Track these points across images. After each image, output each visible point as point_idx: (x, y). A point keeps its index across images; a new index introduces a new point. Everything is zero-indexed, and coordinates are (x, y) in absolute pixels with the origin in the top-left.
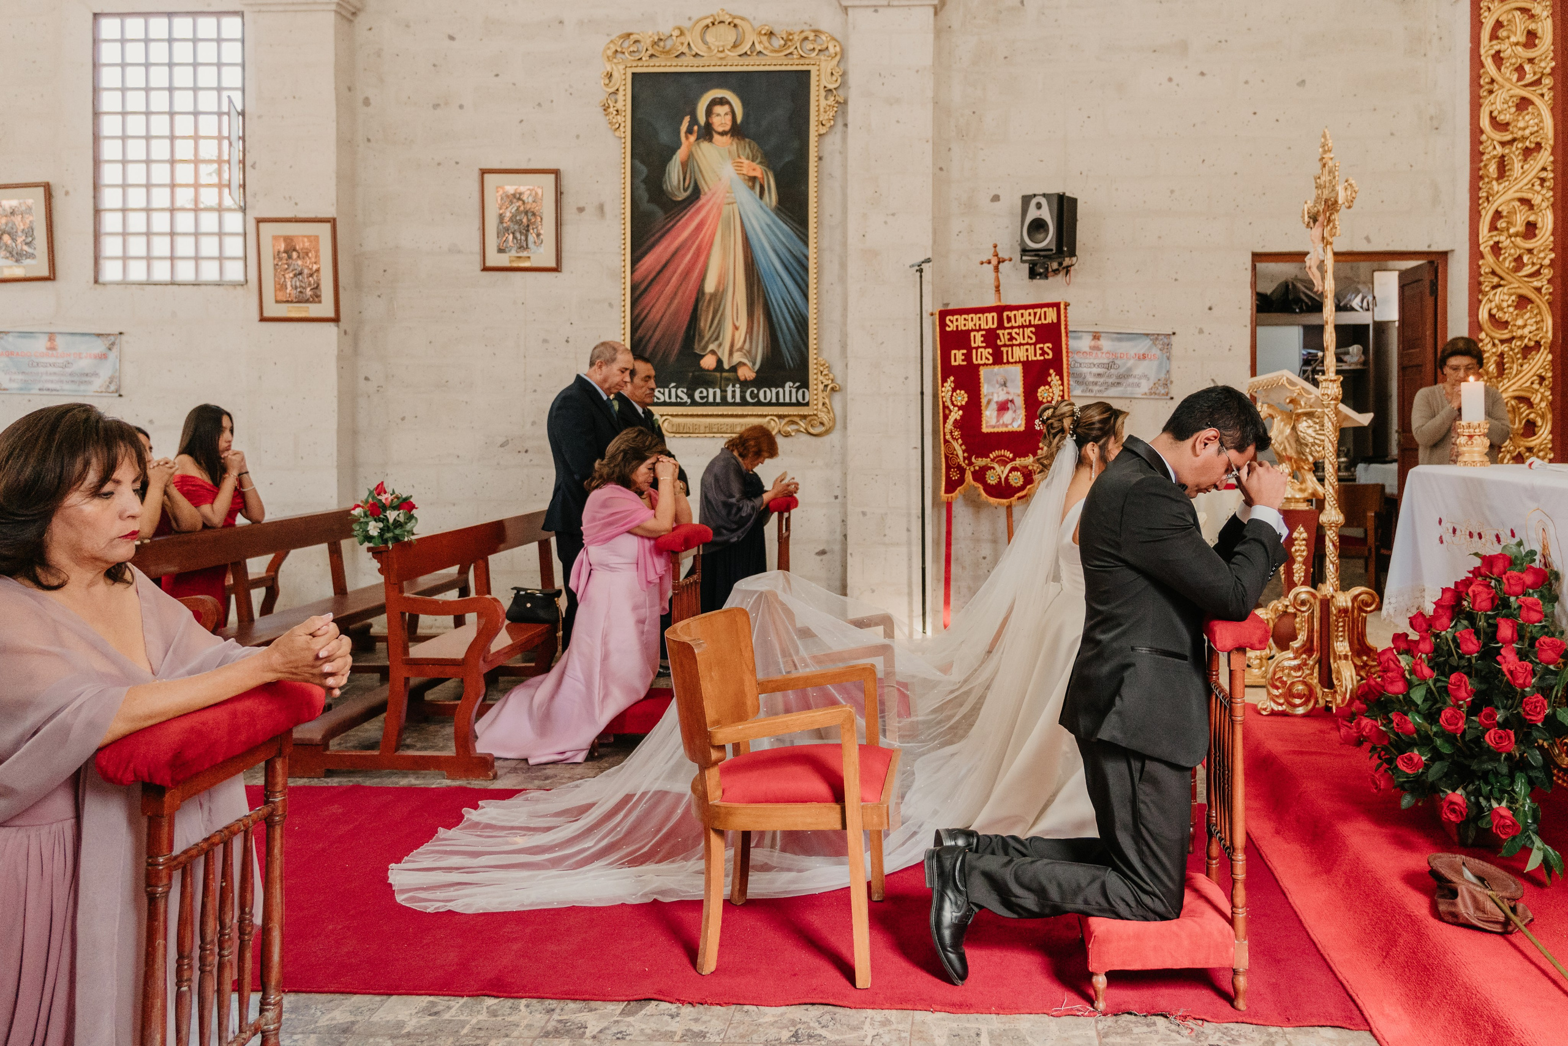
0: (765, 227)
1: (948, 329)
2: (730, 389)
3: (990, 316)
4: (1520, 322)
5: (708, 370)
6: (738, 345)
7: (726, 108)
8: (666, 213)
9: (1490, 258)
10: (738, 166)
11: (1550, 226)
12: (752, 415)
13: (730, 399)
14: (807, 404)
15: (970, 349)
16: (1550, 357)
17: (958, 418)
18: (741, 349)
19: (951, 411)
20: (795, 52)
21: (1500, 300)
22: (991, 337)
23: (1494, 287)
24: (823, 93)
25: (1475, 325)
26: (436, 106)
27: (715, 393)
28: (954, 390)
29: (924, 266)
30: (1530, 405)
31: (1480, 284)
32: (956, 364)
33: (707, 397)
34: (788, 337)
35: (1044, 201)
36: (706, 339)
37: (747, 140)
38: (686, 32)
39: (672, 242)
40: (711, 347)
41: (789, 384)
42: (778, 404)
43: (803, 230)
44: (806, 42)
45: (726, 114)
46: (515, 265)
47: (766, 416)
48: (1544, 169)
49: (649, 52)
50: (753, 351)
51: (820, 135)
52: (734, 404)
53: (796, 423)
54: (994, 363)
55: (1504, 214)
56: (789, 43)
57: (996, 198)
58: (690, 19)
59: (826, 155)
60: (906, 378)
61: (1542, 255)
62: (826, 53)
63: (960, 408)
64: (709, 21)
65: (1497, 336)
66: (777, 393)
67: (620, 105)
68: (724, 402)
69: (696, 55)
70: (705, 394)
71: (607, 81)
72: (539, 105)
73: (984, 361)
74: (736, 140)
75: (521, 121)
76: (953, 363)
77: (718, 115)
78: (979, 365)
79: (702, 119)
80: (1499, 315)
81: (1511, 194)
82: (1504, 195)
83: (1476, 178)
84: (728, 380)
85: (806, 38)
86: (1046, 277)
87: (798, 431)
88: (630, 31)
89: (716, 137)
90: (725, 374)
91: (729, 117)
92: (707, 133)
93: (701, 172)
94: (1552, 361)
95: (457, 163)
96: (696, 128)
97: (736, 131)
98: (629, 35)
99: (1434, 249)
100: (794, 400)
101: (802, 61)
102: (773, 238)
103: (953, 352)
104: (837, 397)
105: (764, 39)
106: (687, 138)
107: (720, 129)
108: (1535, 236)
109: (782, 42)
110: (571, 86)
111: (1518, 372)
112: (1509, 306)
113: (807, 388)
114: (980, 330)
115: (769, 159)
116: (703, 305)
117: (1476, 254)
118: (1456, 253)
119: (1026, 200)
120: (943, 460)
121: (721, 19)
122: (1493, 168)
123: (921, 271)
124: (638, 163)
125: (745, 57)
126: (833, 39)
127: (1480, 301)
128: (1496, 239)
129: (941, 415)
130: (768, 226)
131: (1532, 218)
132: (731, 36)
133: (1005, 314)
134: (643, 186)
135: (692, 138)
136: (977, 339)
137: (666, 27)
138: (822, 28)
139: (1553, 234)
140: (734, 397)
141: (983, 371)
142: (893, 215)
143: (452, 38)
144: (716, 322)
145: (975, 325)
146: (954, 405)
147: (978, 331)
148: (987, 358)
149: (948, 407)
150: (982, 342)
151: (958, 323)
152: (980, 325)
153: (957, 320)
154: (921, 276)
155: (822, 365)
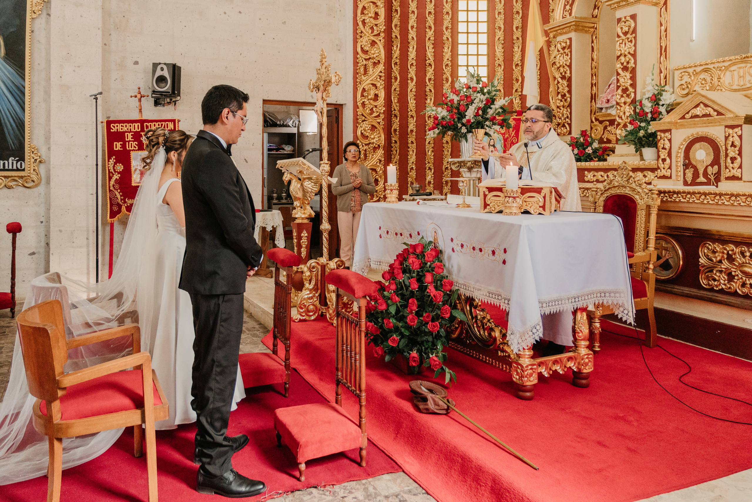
1: (112, 131)
3: (136, 125)
4: (372, 137)
9: (361, 108)
11: (383, 96)
15: (125, 142)
16: (383, 152)
17: (118, 178)
19: (113, 174)
21: (365, 126)
22: (137, 136)
23: (363, 121)
25: (355, 137)
28: (115, 163)
29: (98, 96)
30: (376, 172)
31: (357, 119)
32: (117, 149)
35: (164, 67)
48: (381, 72)
51: (32, 18)
53: (16, 181)
54: (138, 150)
55: (367, 90)
57: (136, 63)
59: (36, 30)
60: (88, 156)
61: (380, 108)
63: (119, 173)
65: (364, 142)
76: (115, 149)
78: (130, 150)
80: (365, 133)
81: (368, 82)
82: (366, 82)
83: (356, 73)
86: (164, 106)
87: (18, 185)
94: (384, 153)
99: (338, 103)
103: (115, 143)
108: (378, 100)
111: (372, 158)
112: (368, 130)
114: (131, 132)
117: (356, 107)
118: (347, 105)
119: (155, 65)
120: (109, 200)
122: (362, 70)
123: (96, 99)
127: (357, 127)
128: (363, 100)
129: (108, 176)
131: (377, 92)
133: (145, 124)
136: (129, 137)
139: (384, 100)
141: (132, 154)
142: (79, 67)
145: (128, 129)
146: (115, 172)
147: (129, 132)
148: (134, 147)
149: (112, 172)
150: (132, 138)
151: (118, 128)
152: (130, 129)
153: (117, 126)
154: (96, 102)
155: (33, 148)
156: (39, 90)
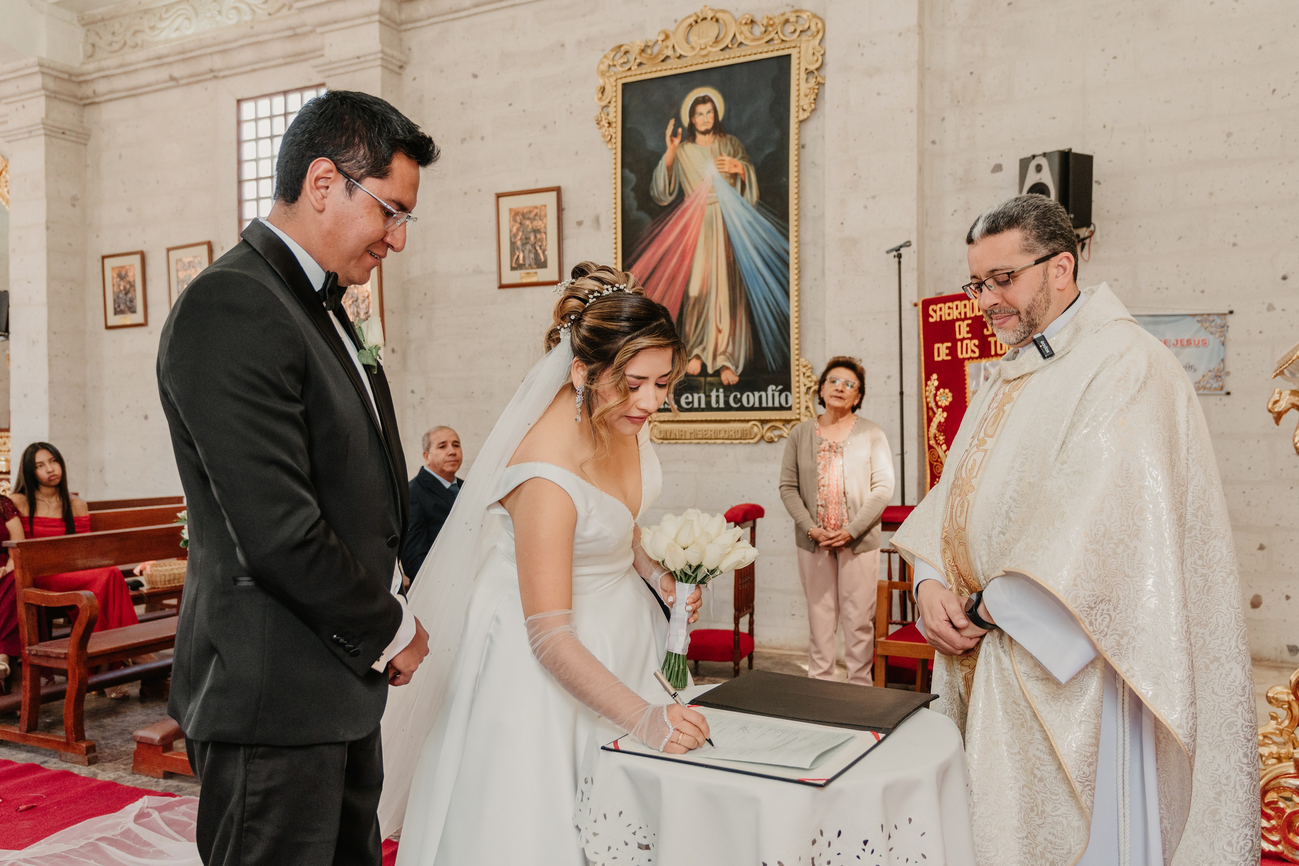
0: (747, 225)
1: (931, 320)
2: (714, 394)
5: (693, 376)
6: (721, 348)
7: (708, 106)
8: (653, 219)
10: (720, 163)
12: (735, 421)
13: (714, 405)
14: (790, 408)
15: (954, 341)
17: (943, 420)
18: (724, 353)
19: (934, 413)
20: (776, 37)
22: (977, 327)
24: (803, 75)
26: (463, 140)
27: (699, 398)
28: (937, 389)
29: (902, 251)
32: (940, 359)
33: (692, 402)
34: (770, 338)
35: (1044, 162)
36: (691, 343)
37: (729, 136)
38: (671, 36)
39: (660, 246)
40: (696, 351)
41: (771, 388)
42: (761, 409)
43: (784, 224)
44: (787, 26)
45: (709, 112)
46: (525, 281)
47: (748, 421)
49: (638, 61)
50: (736, 355)
51: (801, 122)
52: (718, 409)
53: (780, 429)
54: (981, 356)
56: (770, 29)
57: (996, 166)
58: (676, 21)
59: (807, 142)
60: (889, 377)
62: (809, 33)
63: (945, 409)
64: (691, 20)
66: (760, 397)
67: (612, 115)
68: (709, 408)
69: (680, 57)
70: (690, 399)
71: (600, 95)
72: (545, 127)
73: (970, 354)
74: (718, 137)
75: (530, 145)
76: (937, 359)
77: (701, 114)
78: (964, 359)
79: (686, 121)
84: (712, 385)
85: (787, 21)
87: (781, 437)
88: (621, 43)
89: (699, 137)
90: (709, 379)
91: (711, 115)
92: (691, 134)
93: (685, 174)
95: (479, 190)
96: (680, 130)
97: (719, 129)
98: (620, 46)
100: (777, 404)
101: (782, 46)
102: (754, 235)
103: (936, 346)
105: (745, 29)
106: (672, 141)
107: (703, 128)
109: (763, 29)
110: (571, 106)
113: (790, 391)
114: (966, 318)
115: (750, 154)
116: (688, 309)
119: (1024, 164)
120: (928, 467)
121: (704, 16)
123: (900, 256)
124: (627, 171)
125: (727, 51)
126: (815, 16)
129: (925, 417)
130: (749, 223)
132: (712, 30)
134: (632, 195)
135: (677, 141)
136: (962, 330)
137: (653, 34)
138: (804, 7)
140: (718, 402)
141: (969, 367)
143: (475, 76)
144: (700, 326)
145: (960, 314)
146: (938, 407)
147: (963, 320)
148: (973, 351)
149: (932, 409)
150: (968, 332)
151: (942, 313)
152: (965, 313)
153: (941, 309)
154: (900, 263)
155: (805, 366)
156: (815, 255)
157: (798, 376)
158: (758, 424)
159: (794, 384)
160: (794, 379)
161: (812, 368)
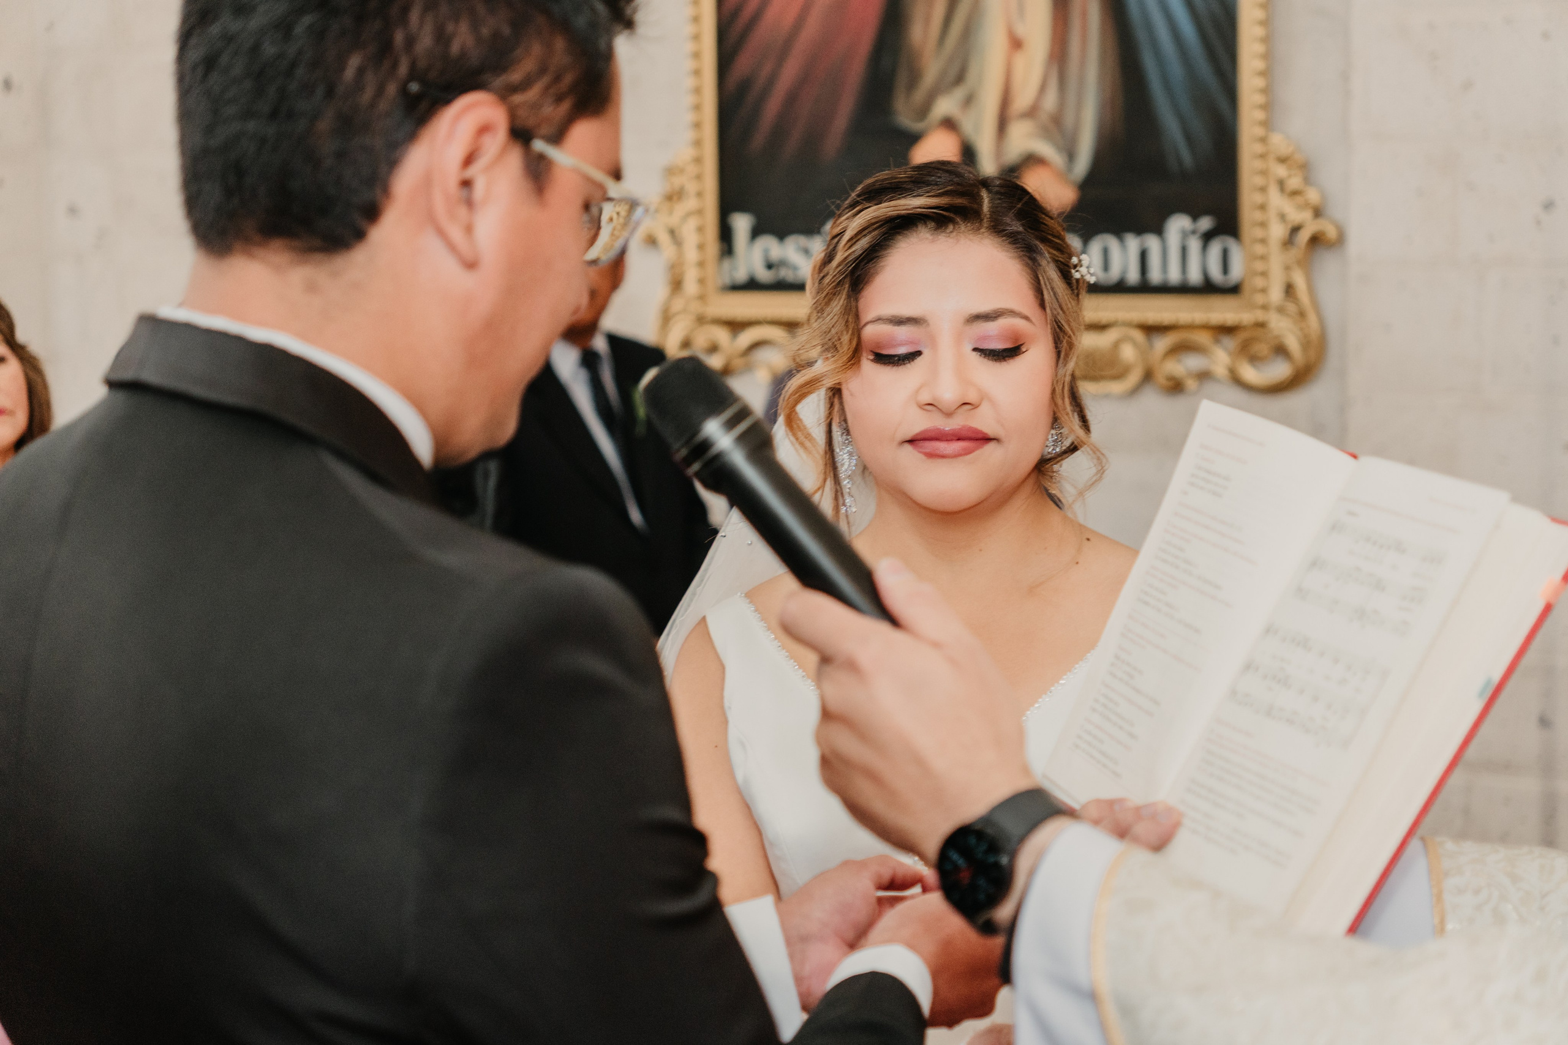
6: (1023, 99)
14: (1234, 290)
18: (1031, 113)
34: (1176, 70)
36: (928, 81)
40: (945, 106)
41: (1178, 225)
42: (1145, 288)
47: (1105, 325)
50: (1069, 120)
53: (1204, 351)
66: (1143, 256)
87: (1207, 375)
100: (1194, 276)
104: (1328, 265)
113: (1236, 236)
155: (1283, 160)
157: (1263, 189)
158: (1138, 336)
159: (1248, 214)
160: (1248, 198)
161: (1305, 168)
